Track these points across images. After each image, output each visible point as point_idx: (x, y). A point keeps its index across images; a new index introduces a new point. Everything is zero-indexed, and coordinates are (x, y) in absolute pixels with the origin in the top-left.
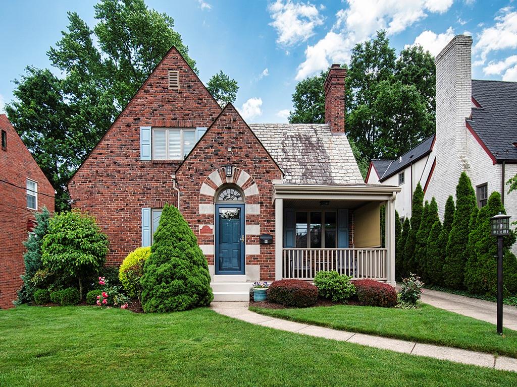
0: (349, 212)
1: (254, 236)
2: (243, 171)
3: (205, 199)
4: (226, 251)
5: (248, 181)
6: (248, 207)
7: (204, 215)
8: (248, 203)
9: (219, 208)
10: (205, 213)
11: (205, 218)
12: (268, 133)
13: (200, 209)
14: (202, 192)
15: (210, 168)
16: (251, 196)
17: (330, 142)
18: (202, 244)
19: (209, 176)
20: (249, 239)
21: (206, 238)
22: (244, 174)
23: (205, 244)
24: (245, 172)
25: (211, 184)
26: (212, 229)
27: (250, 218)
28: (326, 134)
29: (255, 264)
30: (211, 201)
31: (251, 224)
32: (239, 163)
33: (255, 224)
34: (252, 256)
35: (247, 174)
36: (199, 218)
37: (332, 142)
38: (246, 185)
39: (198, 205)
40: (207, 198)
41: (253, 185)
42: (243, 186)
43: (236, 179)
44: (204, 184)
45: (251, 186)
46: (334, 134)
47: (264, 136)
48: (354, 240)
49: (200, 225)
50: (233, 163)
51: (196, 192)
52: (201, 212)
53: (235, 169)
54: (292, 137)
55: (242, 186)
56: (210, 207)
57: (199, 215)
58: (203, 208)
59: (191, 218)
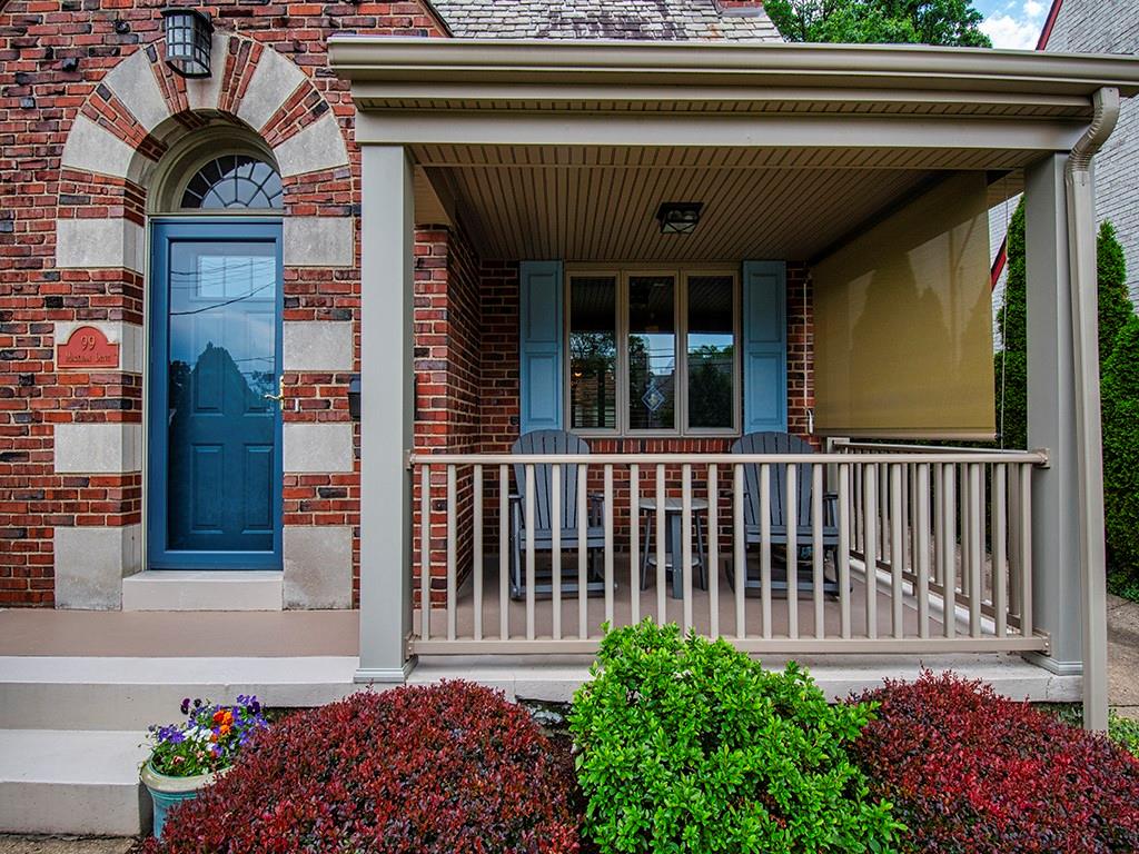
0: (788, 275)
1: (323, 378)
2: (268, 52)
3: (83, 195)
4: (215, 450)
5: (295, 99)
6: (295, 232)
7: (78, 274)
8: (297, 212)
9: (172, 240)
10: (85, 262)
11: (84, 290)
12: (496, 14)
13: (58, 245)
14: (72, 158)
15: (113, 39)
16: (312, 179)
17: (710, 33)
18: (66, 419)
19: (107, 81)
20: (296, 392)
21: (88, 386)
22: (273, 65)
23: (82, 419)
24: (281, 58)
25: (114, 117)
26: (115, 346)
27: (305, 290)
28: (696, 13)
29: (329, 521)
30: (113, 203)
31: (309, 317)
32: (249, 14)
33: (328, 317)
34: (312, 481)
35: (290, 65)
36: (52, 289)
37: (720, 33)
38: (287, 121)
39: (52, 227)
40: (92, 190)
41: (322, 121)
42: (270, 127)
43: (233, 89)
44: (82, 122)
45: (313, 127)
46: (726, 11)
47: (480, 20)
48: (811, 394)
49: (57, 324)
50: (222, 14)
51: (45, 163)
52: (64, 260)
53: (233, 43)
54: (577, 22)
55: (264, 123)
56: (107, 231)
57: (58, 276)
58: (72, 238)
59: (19, 291)
